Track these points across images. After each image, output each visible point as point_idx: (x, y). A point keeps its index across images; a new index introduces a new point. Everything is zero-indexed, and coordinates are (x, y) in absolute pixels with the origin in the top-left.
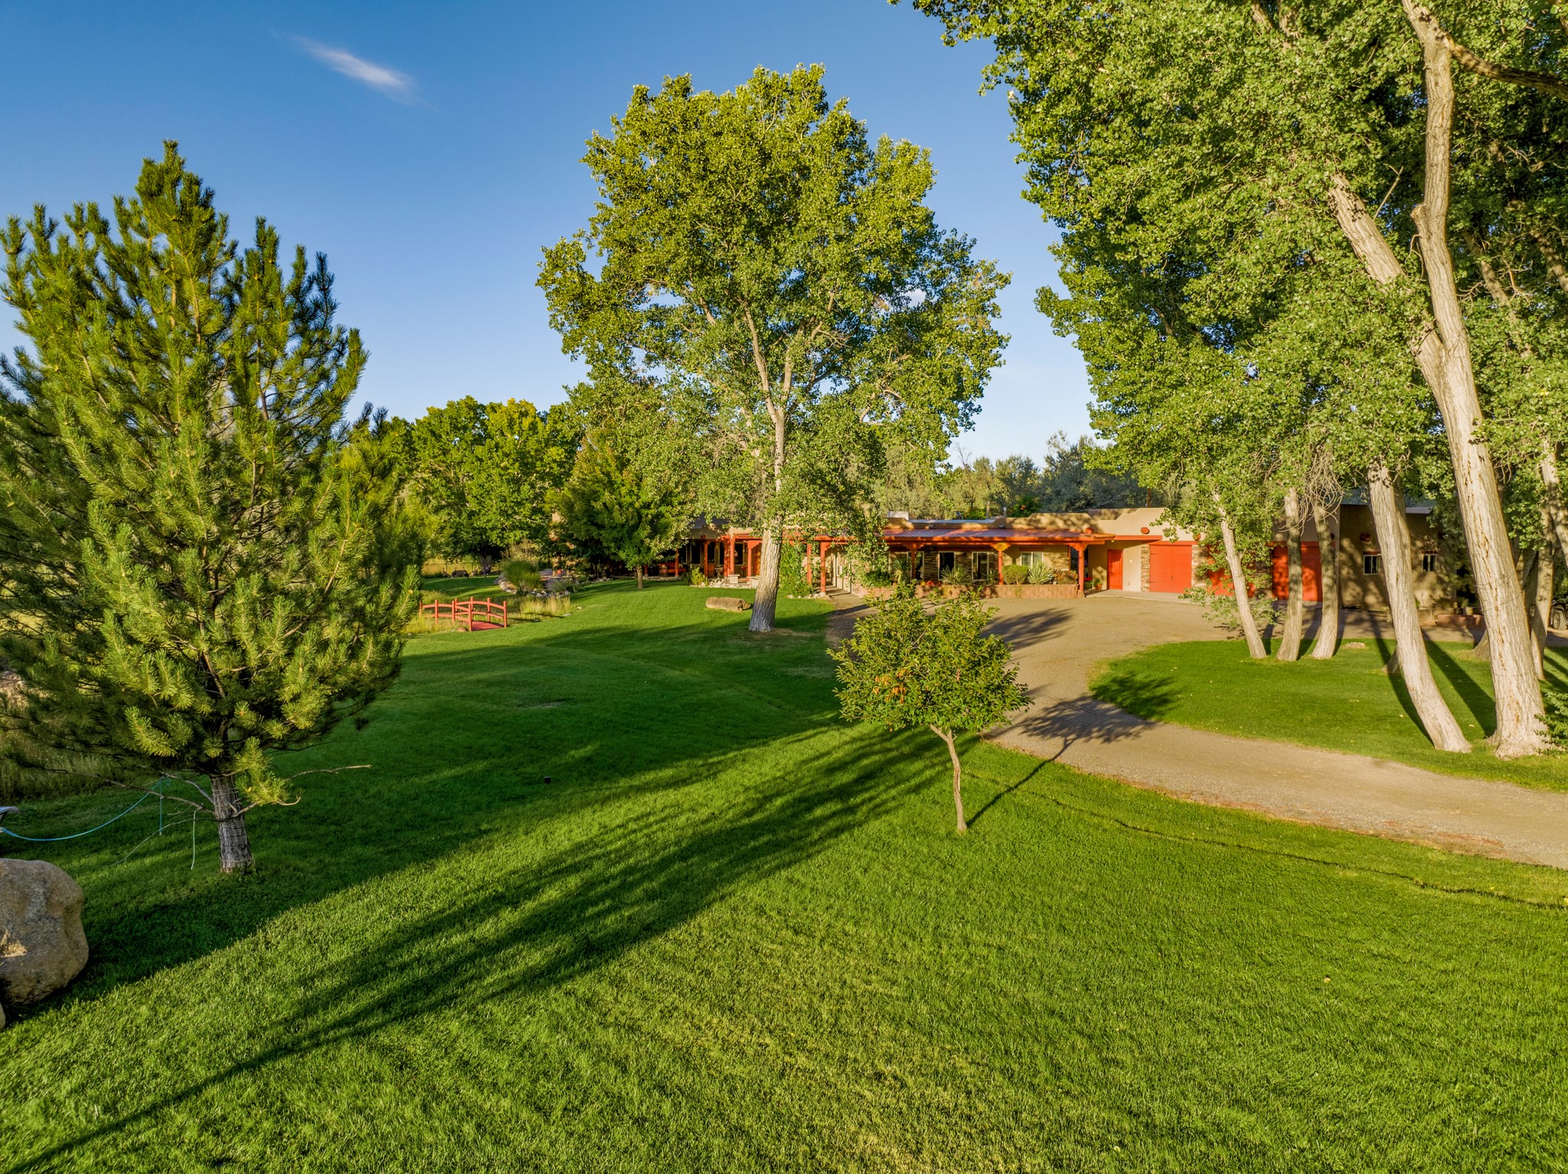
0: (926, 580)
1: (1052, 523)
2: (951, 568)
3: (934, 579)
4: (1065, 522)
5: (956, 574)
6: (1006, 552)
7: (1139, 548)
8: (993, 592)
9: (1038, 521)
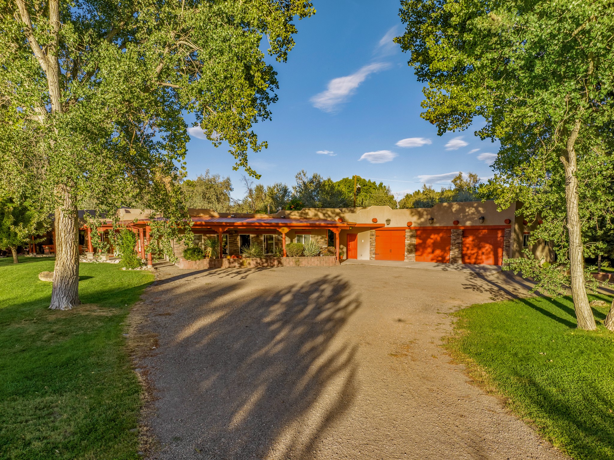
0: (231, 255)
1: (316, 215)
2: (249, 246)
3: (237, 254)
4: (324, 214)
5: (253, 250)
6: (287, 234)
7: (369, 232)
8: (280, 262)
9: (307, 214)
